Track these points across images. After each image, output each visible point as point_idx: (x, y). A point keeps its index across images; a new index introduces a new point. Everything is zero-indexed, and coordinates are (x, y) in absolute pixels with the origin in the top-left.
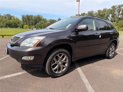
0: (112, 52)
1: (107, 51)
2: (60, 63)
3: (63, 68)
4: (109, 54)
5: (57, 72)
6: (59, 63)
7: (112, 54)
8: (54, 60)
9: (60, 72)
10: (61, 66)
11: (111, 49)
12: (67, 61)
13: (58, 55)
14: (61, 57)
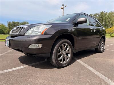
0: (102, 47)
1: (98, 45)
3: (67, 58)
4: (100, 48)
5: (62, 62)
6: (64, 53)
7: (102, 49)
8: (59, 50)
9: (65, 62)
10: (65, 56)
11: (101, 44)
12: (70, 52)
13: (63, 45)
14: (65, 47)
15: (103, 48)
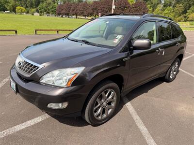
0: (174, 71)
2: (105, 104)
4: (170, 75)
5: (100, 118)
8: (97, 102)
9: (105, 116)
10: (105, 107)
11: (173, 68)
12: (115, 99)
13: (103, 93)
14: (107, 95)
15: (175, 73)
